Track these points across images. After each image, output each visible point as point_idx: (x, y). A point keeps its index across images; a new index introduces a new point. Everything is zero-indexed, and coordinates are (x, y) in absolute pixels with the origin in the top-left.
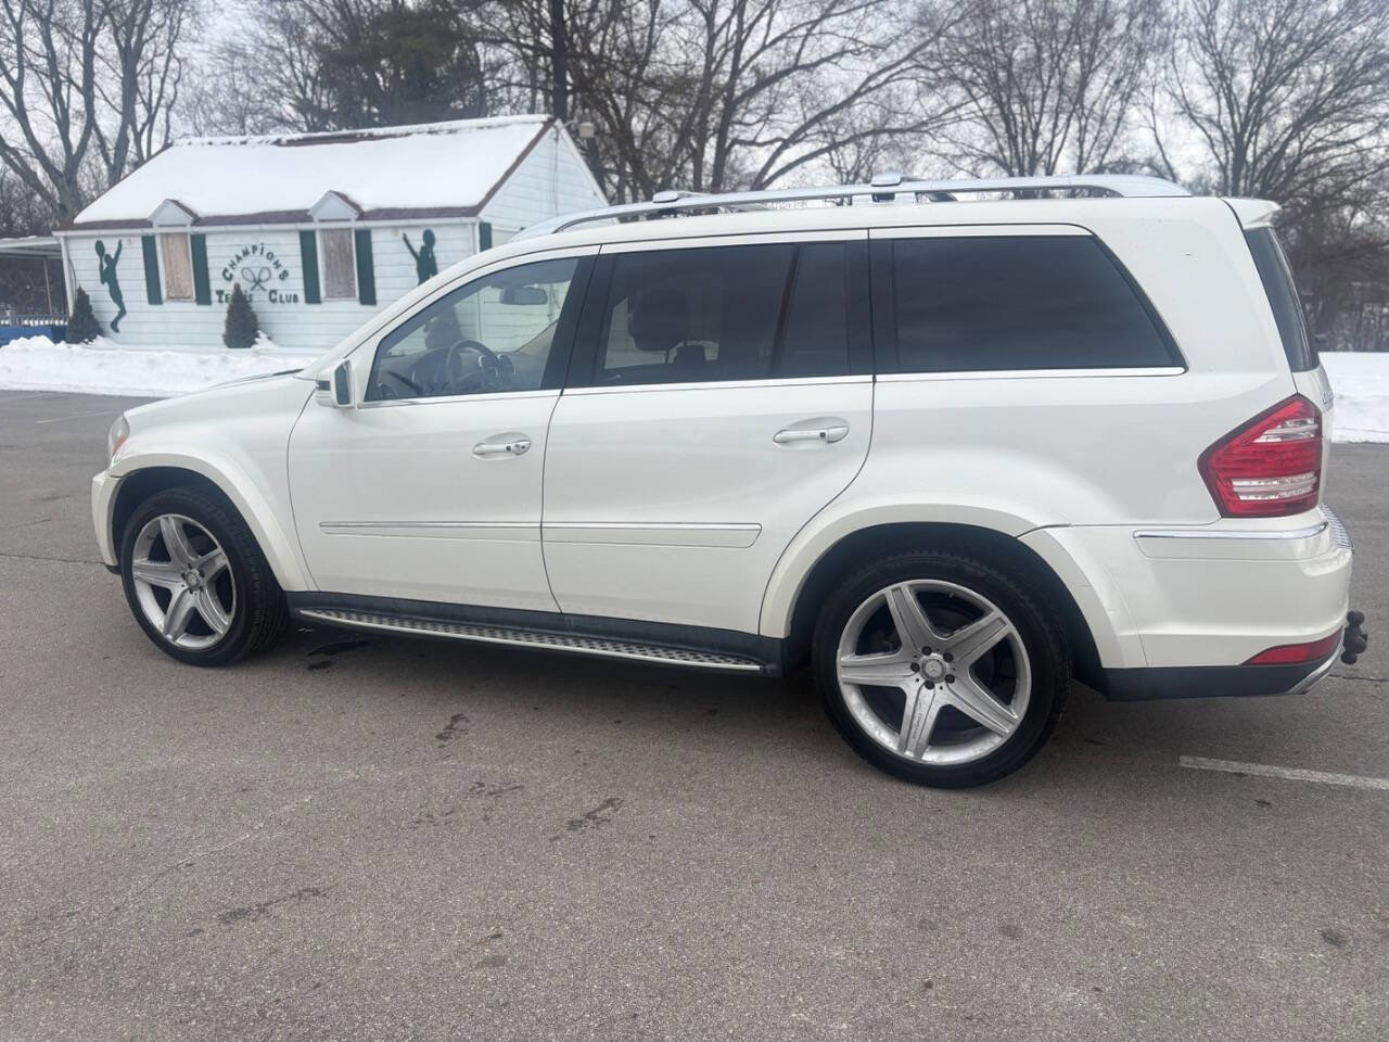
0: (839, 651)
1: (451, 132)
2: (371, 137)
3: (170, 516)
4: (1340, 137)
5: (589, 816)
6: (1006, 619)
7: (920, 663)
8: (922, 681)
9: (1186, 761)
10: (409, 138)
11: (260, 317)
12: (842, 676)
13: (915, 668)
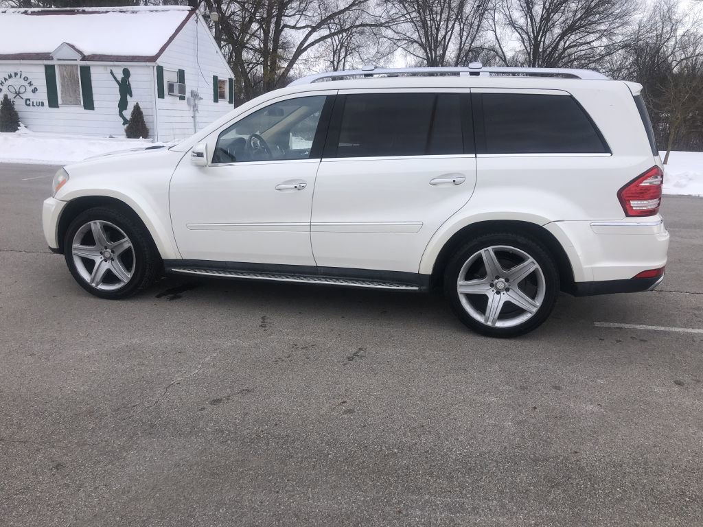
0: (459, 279)
1: (133, 12)
2: (84, 12)
3: (97, 221)
4: (582, 41)
5: (354, 355)
6: (535, 262)
7: (494, 283)
8: (495, 291)
9: (597, 324)
10: (108, 14)
11: (20, 115)
12: (460, 290)
13: (492, 285)
